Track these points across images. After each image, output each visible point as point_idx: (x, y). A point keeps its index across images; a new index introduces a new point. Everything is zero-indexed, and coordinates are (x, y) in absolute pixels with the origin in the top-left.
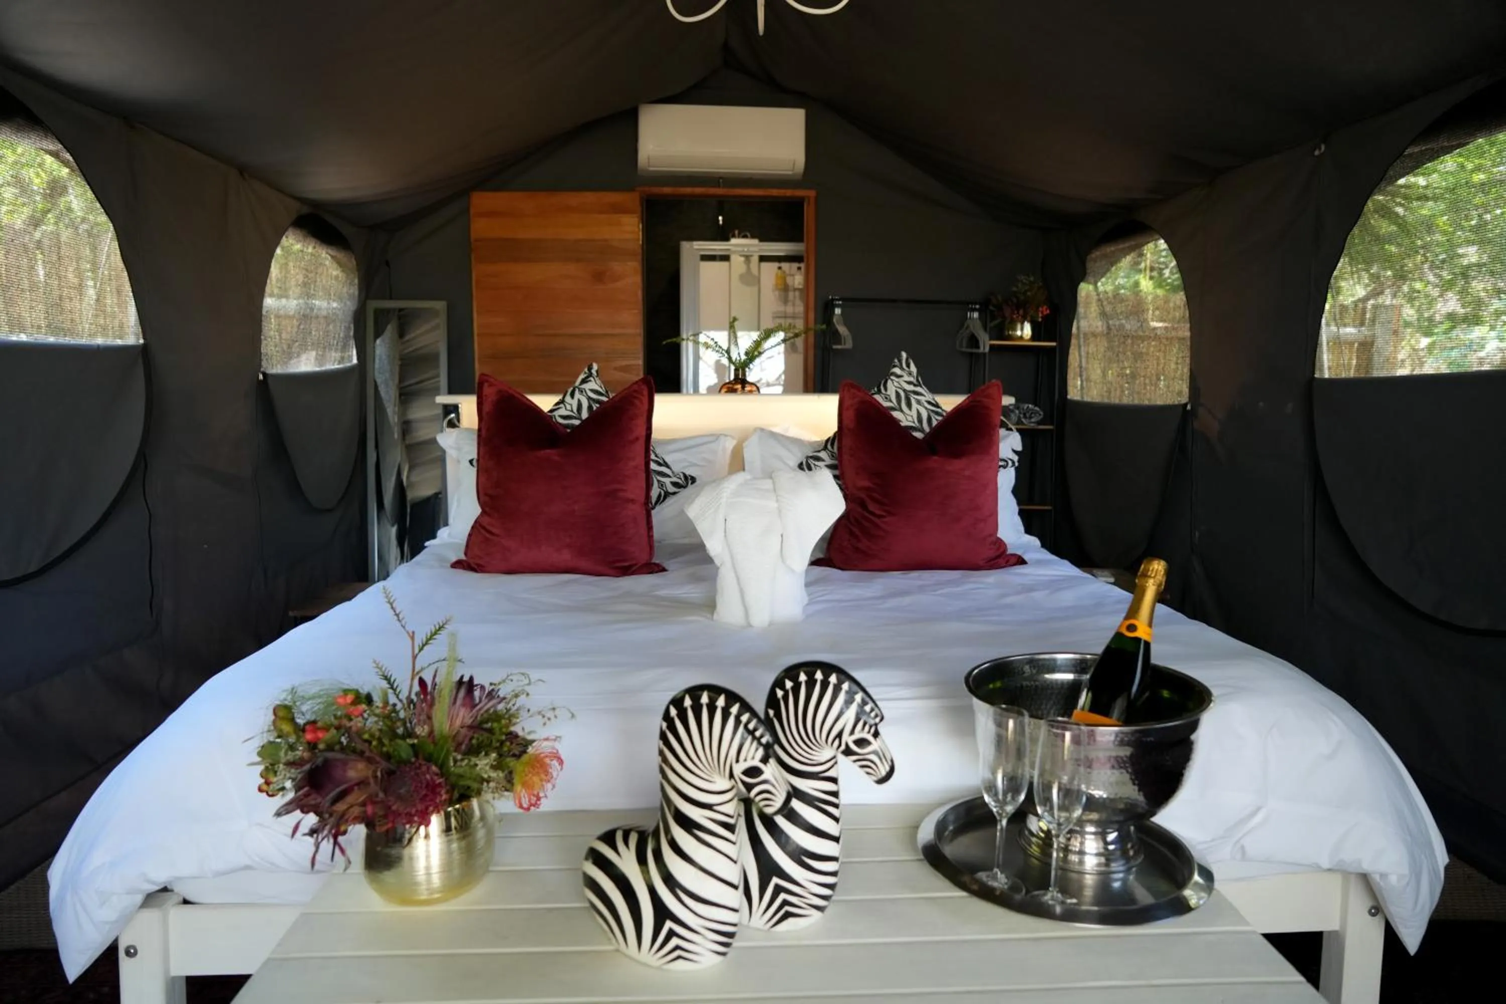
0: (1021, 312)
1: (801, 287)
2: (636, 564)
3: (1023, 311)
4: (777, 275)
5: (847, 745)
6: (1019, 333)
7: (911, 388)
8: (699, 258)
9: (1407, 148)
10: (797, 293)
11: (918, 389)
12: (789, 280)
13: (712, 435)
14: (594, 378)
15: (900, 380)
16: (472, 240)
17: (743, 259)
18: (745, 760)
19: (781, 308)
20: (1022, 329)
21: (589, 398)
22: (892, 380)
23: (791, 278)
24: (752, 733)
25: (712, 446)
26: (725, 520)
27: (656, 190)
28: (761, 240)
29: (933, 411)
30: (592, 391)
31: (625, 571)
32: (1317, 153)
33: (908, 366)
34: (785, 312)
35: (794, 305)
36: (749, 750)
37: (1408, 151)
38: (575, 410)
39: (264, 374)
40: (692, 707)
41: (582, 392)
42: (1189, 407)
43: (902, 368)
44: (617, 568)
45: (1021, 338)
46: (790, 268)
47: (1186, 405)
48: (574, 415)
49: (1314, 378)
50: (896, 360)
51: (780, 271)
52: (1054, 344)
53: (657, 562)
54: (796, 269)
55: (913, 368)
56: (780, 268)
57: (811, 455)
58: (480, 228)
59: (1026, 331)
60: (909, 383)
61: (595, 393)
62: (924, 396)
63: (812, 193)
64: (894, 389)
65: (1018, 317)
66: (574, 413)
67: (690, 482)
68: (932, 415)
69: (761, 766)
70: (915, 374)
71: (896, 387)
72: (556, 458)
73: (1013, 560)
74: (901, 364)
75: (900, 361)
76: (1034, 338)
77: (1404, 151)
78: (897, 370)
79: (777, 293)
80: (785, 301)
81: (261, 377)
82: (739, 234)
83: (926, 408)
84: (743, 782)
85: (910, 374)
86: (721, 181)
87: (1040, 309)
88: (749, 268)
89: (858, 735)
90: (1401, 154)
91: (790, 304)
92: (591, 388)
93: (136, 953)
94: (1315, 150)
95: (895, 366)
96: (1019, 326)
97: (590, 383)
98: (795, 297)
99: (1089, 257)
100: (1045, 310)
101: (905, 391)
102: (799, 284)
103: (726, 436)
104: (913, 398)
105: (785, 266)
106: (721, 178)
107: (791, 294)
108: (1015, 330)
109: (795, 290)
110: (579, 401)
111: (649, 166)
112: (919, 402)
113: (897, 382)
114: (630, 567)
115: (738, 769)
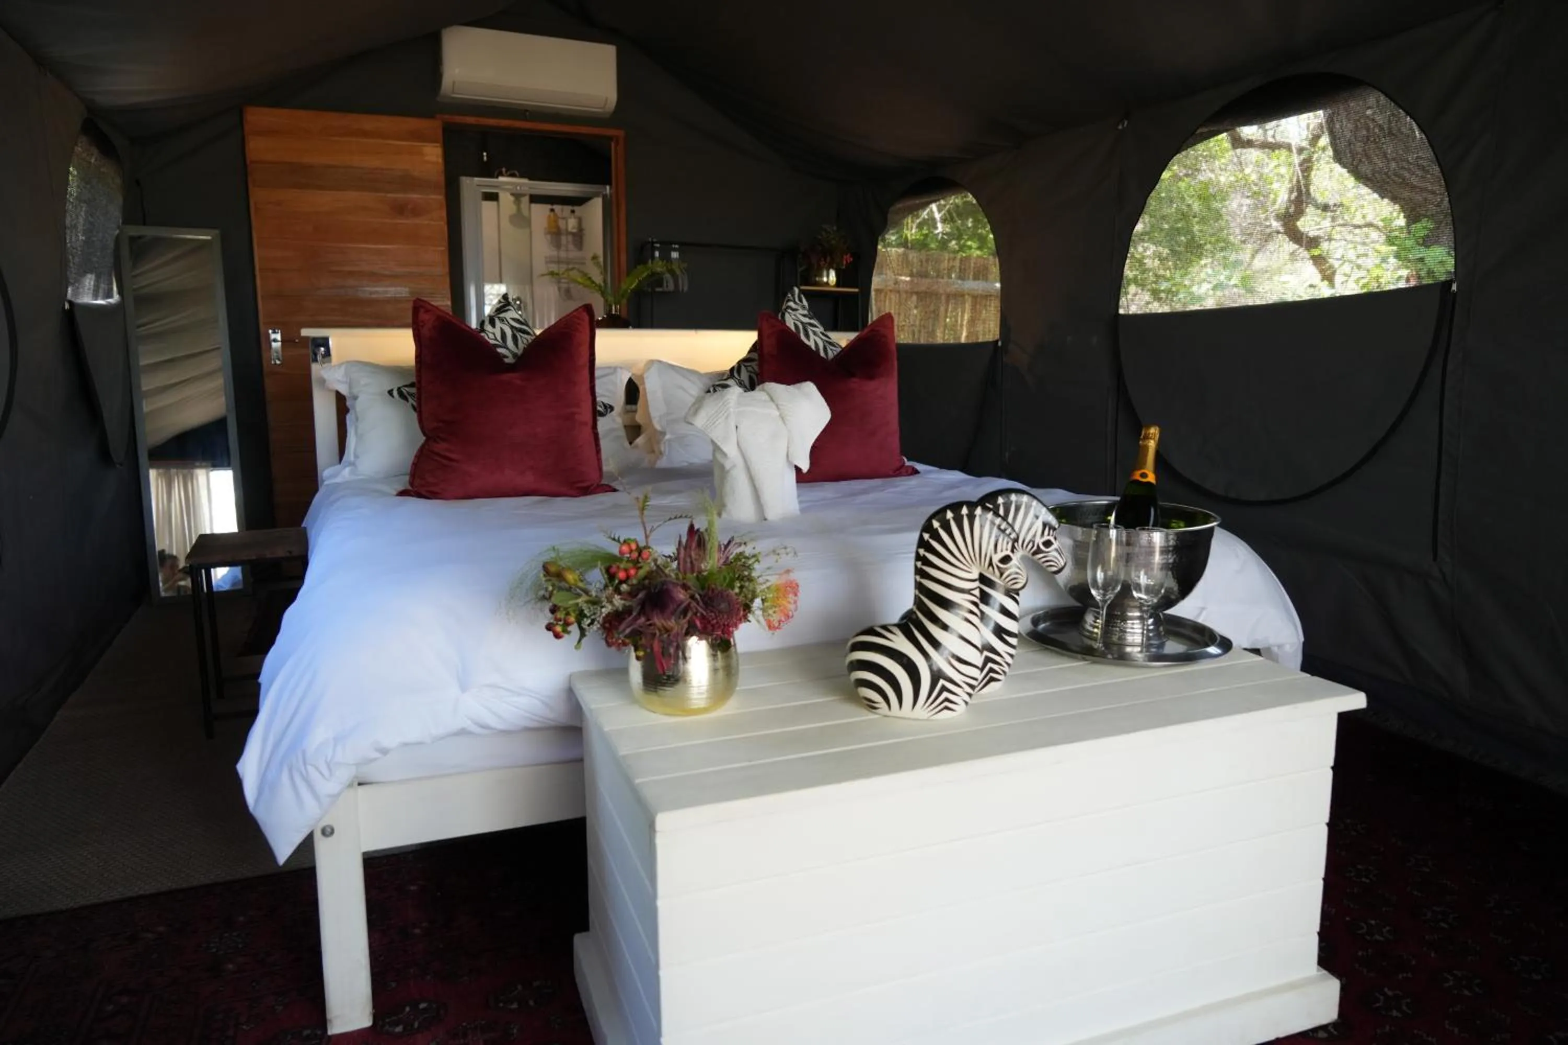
0: (828, 259)
1: (575, 231)
2: (592, 485)
3: (829, 259)
4: (549, 217)
5: (1038, 546)
6: (825, 279)
7: (806, 320)
8: (480, 196)
9: (1198, 128)
10: (570, 238)
11: (812, 321)
12: (562, 224)
13: (610, 368)
14: (512, 306)
15: (797, 313)
16: (248, 162)
17: (512, 198)
18: (1002, 551)
19: (554, 253)
20: (828, 276)
21: (512, 327)
22: (789, 313)
23: (564, 222)
24: (1004, 531)
25: (612, 377)
26: (737, 427)
27: (458, 119)
28: (530, 179)
29: (827, 342)
30: (514, 319)
31: (586, 491)
32: (1120, 127)
33: (800, 300)
34: (558, 257)
35: (567, 250)
36: (1002, 545)
37: (1199, 131)
38: (499, 338)
39: (71, 303)
40: (954, 518)
41: (503, 321)
42: (1000, 344)
43: (795, 303)
44: (578, 488)
45: (827, 284)
46: (562, 211)
47: (997, 342)
48: (499, 344)
49: (1118, 315)
50: (790, 295)
51: (552, 214)
52: (856, 290)
53: (606, 483)
54: (569, 211)
55: (805, 303)
56: (552, 210)
57: (718, 383)
58: (257, 148)
59: (832, 277)
60: (804, 316)
61: (517, 322)
62: (817, 327)
63: (621, 133)
64: (792, 322)
65: (825, 264)
66: (498, 341)
67: (609, 410)
68: (827, 345)
69: (1011, 554)
70: (807, 307)
71: (793, 319)
72: (518, 382)
73: (910, 471)
74: (794, 298)
75: (793, 295)
76: (838, 284)
77: (1196, 131)
78: (791, 304)
79: (549, 237)
80: (558, 245)
81: (67, 306)
82: (506, 172)
83: (822, 339)
84: (998, 567)
85: (803, 307)
86: (527, 113)
87: (845, 257)
88: (519, 209)
89: (1046, 538)
90: (1193, 133)
91: (563, 248)
92: (512, 317)
93: (332, 832)
94: (1118, 125)
95: (789, 301)
96: (825, 273)
97: (509, 312)
98: (568, 242)
99: (892, 209)
100: (848, 258)
101: (802, 323)
102: (573, 228)
103: (621, 368)
104: (810, 329)
105: (557, 208)
106: (527, 111)
107: (564, 239)
108: (821, 276)
109: (568, 233)
110: (502, 330)
111: (453, 92)
112: (815, 333)
113: (794, 315)
114: (588, 487)
115: (996, 560)
